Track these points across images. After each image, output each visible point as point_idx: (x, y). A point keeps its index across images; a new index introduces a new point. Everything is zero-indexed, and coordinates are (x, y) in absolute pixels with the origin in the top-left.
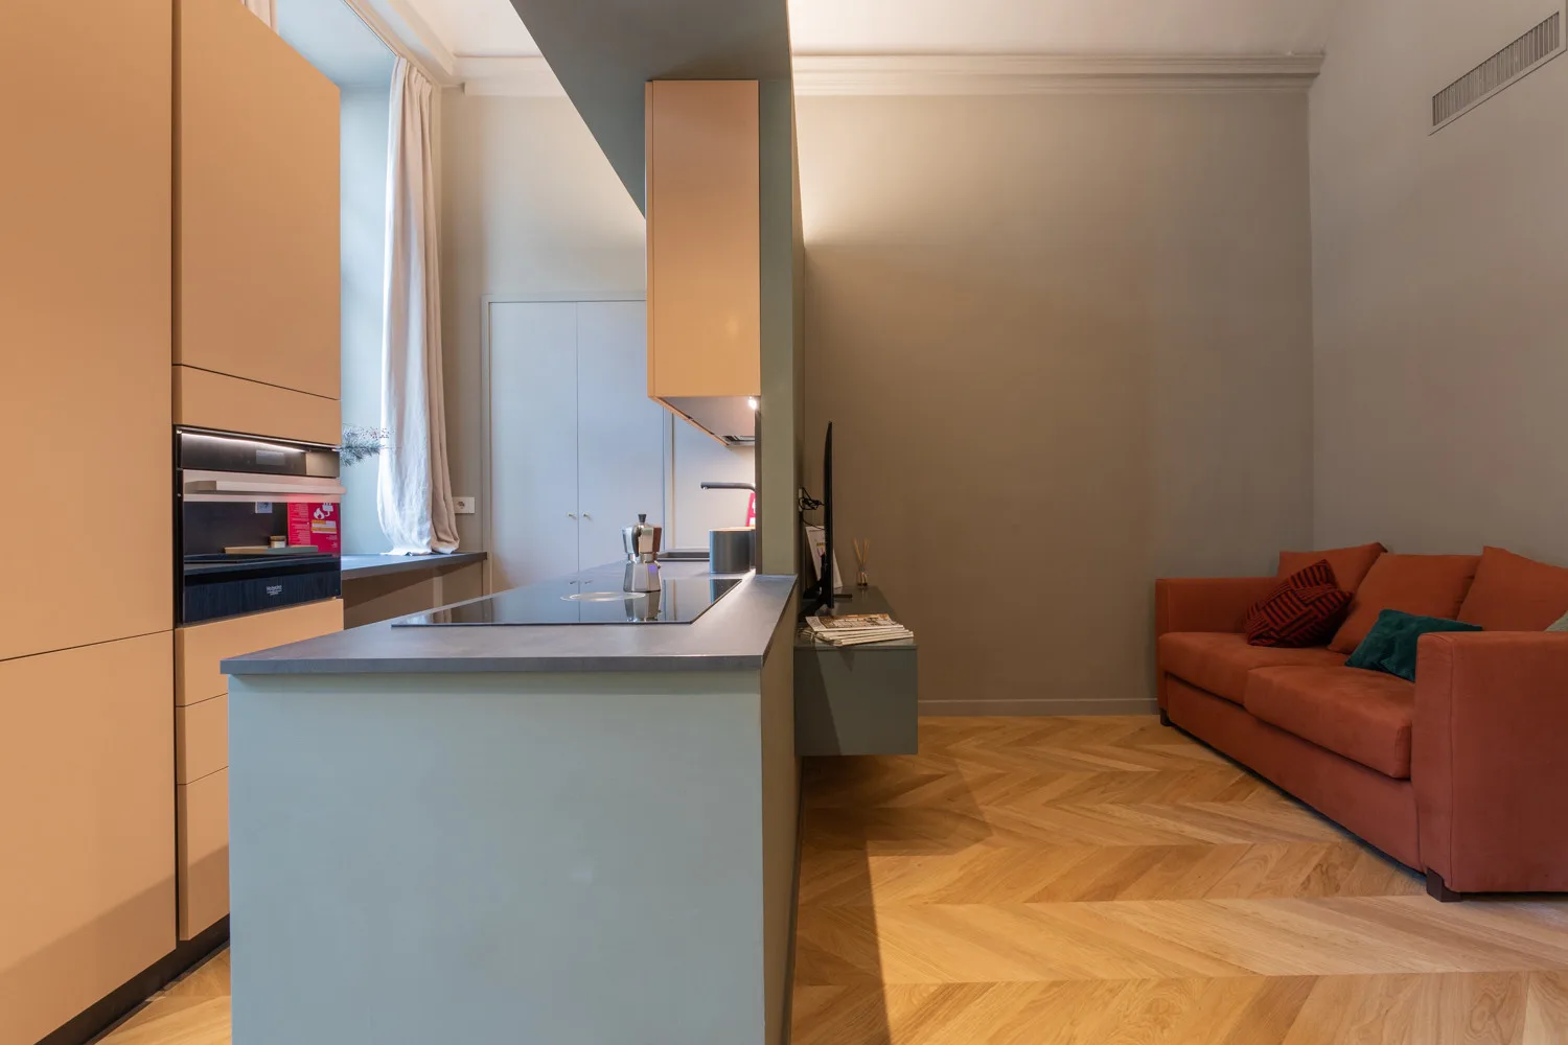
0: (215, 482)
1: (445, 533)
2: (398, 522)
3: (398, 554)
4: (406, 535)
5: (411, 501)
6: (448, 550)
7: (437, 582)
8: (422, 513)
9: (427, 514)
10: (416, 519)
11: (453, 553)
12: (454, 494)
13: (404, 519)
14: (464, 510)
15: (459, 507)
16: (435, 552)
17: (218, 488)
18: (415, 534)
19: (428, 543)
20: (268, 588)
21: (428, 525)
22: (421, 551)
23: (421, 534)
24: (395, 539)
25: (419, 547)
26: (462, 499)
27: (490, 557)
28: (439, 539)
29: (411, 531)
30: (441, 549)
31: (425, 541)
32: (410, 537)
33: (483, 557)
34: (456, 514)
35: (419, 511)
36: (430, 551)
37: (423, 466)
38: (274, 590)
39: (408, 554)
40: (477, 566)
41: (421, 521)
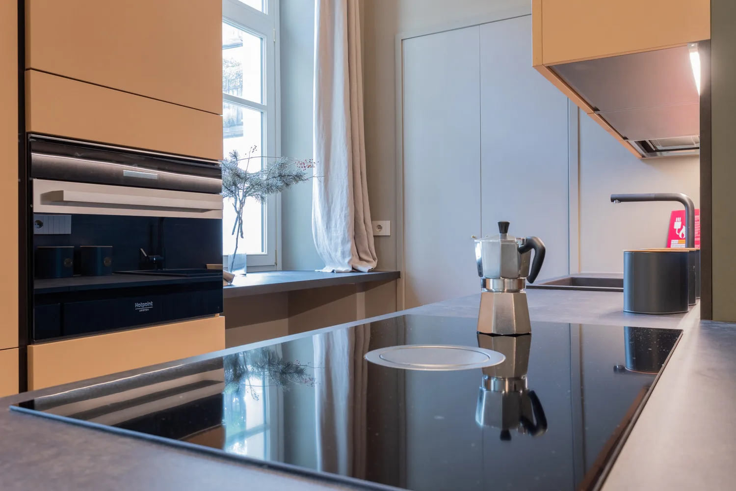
0: (62, 192)
1: (366, 253)
2: (327, 242)
3: (327, 271)
4: (333, 254)
5: (336, 224)
6: (365, 268)
7: (360, 297)
8: (344, 234)
9: (350, 235)
10: (340, 241)
11: (369, 271)
12: (373, 218)
13: (331, 240)
14: (383, 233)
15: (378, 230)
16: (354, 270)
17: (65, 199)
18: (339, 254)
19: (349, 262)
20: (137, 305)
21: (349, 246)
22: (343, 269)
23: (343, 253)
24: (326, 257)
25: (342, 265)
26: (380, 223)
27: (403, 275)
28: (361, 259)
29: (336, 251)
30: (360, 268)
31: (347, 260)
32: (336, 256)
33: (397, 275)
34: (375, 236)
35: (342, 233)
36: (350, 269)
37: (345, 192)
38: (143, 307)
39: (333, 272)
40: (392, 283)
41: (344, 242)
